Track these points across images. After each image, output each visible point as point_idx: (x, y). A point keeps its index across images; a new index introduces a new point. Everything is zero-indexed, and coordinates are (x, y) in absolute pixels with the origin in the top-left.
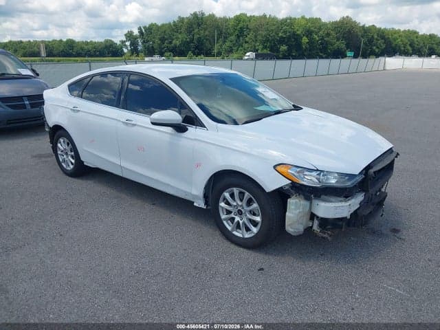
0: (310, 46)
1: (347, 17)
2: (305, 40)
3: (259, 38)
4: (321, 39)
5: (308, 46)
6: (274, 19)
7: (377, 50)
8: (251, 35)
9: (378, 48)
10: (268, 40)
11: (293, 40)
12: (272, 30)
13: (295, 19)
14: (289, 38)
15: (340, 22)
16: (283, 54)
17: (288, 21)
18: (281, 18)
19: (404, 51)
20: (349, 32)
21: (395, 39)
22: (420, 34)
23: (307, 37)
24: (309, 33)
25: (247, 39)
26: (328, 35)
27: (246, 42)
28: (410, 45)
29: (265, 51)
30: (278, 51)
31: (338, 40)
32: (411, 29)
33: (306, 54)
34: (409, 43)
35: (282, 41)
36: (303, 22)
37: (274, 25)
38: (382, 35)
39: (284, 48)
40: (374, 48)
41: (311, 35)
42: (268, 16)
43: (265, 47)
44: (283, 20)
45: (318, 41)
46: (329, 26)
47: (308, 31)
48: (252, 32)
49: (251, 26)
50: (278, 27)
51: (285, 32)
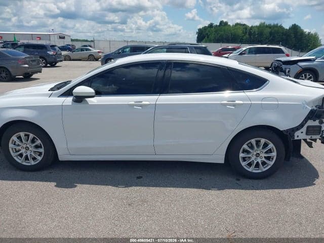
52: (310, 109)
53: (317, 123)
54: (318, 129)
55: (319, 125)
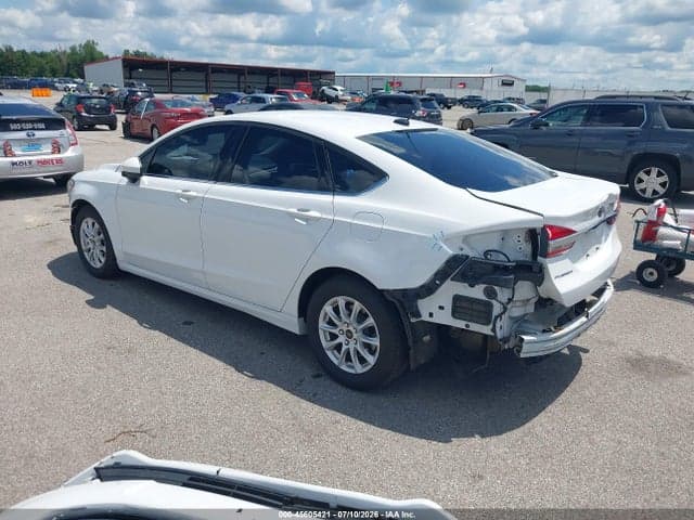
52: (451, 252)
53: (477, 292)
54: (482, 309)
55: (484, 298)
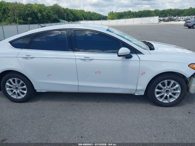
0: (42, 17)
1: (56, 4)
2: (39, 15)
3: (16, 14)
4: (47, 14)
5: (41, 17)
6: (22, 4)
7: (71, 18)
8: (11, 12)
9: (71, 17)
10: (21, 15)
11: (33, 15)
12: (22, 10)
13: (32, 4)
14: (31, 13)
15: (53, 6)
16: (30, 22)
17: (29, 5)
18: (25, 4)
19: (81, 18)
20: (58, 10)
21: (77, 14)
22: (85, 11)
23: (40, 13)
24: (41, 11)
25: (9, 15)
26: (49, 12)
27: (9, 16)
28: (83, 16)
29: (20, 21)
30: (27, 20)
31: (54, 14)
32: (82, 10)
33: (41, 21)
34: (82, 15)
35: (28, 15)
36: (37, 6)
37: (22, 7)
38: (72, 12)
39: (30, 19)
40: (70, 17)
41: (42, 12)
42: (18, 3)
43: (20, 19)
44: (26, 5)
45: (45, 15)
46: (49, 8)
47: (40, 10)
48: (11, 11)
49: (10, 7)
50: (25, 8)
51: (29, 11)
